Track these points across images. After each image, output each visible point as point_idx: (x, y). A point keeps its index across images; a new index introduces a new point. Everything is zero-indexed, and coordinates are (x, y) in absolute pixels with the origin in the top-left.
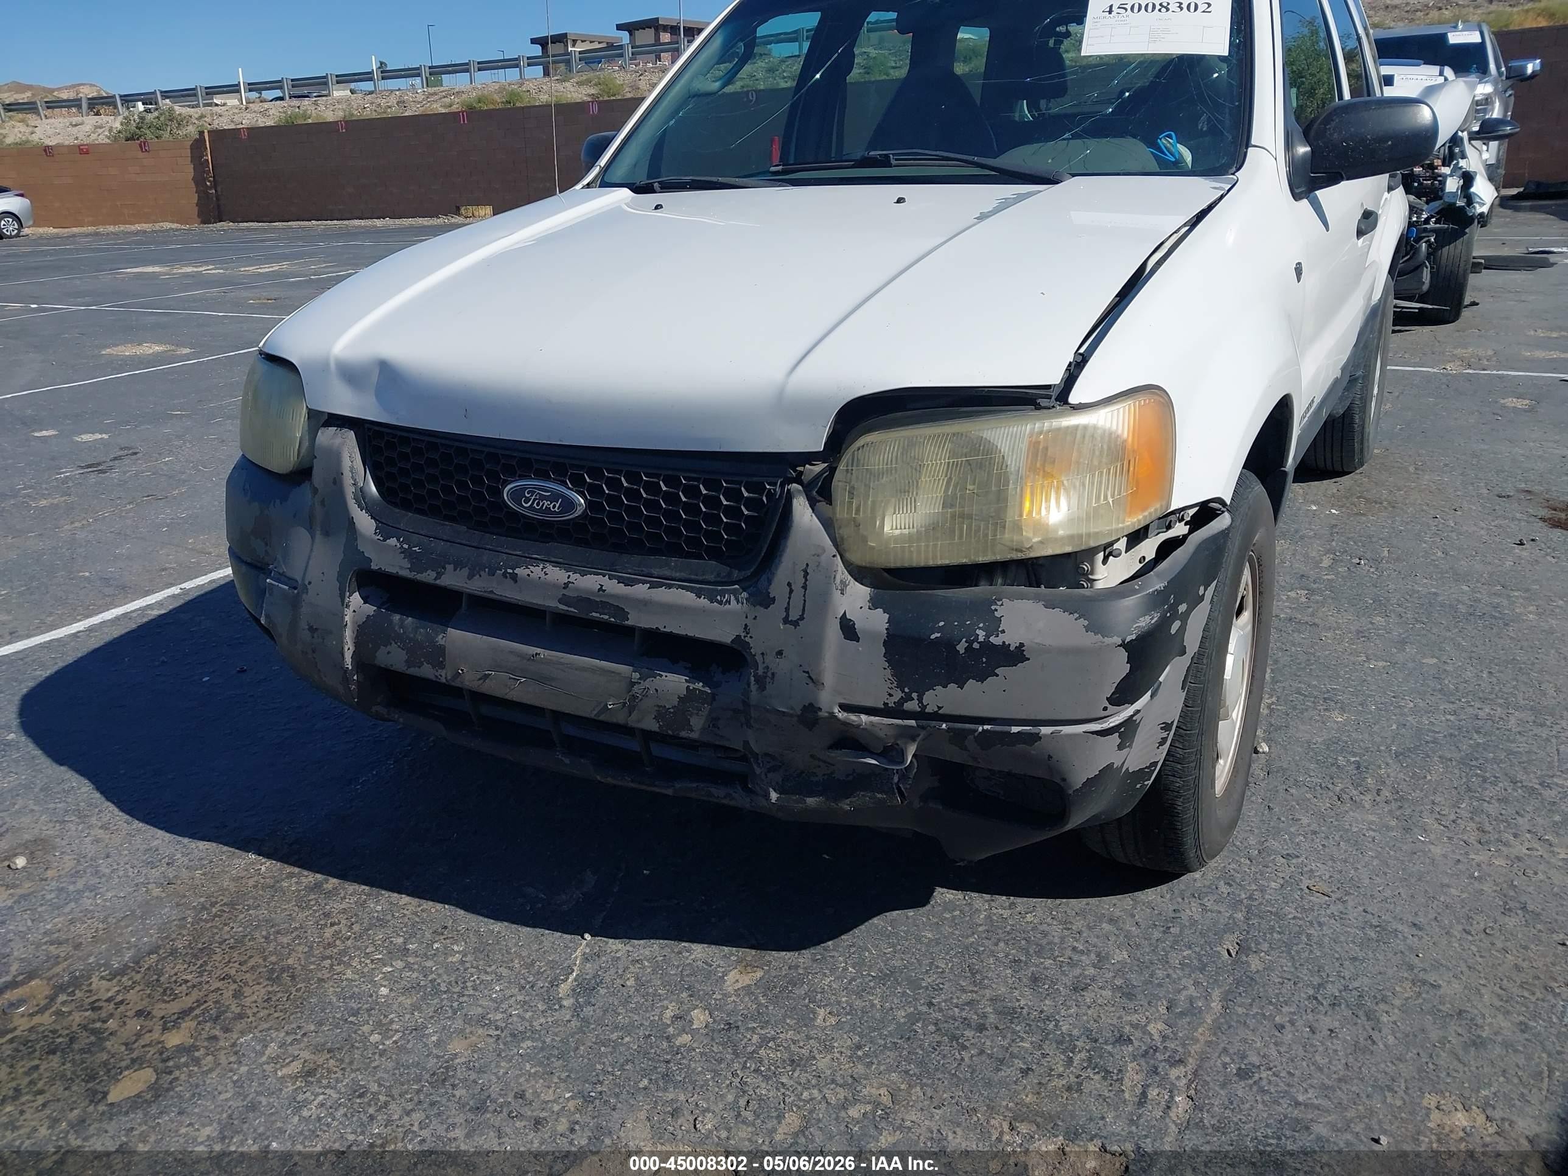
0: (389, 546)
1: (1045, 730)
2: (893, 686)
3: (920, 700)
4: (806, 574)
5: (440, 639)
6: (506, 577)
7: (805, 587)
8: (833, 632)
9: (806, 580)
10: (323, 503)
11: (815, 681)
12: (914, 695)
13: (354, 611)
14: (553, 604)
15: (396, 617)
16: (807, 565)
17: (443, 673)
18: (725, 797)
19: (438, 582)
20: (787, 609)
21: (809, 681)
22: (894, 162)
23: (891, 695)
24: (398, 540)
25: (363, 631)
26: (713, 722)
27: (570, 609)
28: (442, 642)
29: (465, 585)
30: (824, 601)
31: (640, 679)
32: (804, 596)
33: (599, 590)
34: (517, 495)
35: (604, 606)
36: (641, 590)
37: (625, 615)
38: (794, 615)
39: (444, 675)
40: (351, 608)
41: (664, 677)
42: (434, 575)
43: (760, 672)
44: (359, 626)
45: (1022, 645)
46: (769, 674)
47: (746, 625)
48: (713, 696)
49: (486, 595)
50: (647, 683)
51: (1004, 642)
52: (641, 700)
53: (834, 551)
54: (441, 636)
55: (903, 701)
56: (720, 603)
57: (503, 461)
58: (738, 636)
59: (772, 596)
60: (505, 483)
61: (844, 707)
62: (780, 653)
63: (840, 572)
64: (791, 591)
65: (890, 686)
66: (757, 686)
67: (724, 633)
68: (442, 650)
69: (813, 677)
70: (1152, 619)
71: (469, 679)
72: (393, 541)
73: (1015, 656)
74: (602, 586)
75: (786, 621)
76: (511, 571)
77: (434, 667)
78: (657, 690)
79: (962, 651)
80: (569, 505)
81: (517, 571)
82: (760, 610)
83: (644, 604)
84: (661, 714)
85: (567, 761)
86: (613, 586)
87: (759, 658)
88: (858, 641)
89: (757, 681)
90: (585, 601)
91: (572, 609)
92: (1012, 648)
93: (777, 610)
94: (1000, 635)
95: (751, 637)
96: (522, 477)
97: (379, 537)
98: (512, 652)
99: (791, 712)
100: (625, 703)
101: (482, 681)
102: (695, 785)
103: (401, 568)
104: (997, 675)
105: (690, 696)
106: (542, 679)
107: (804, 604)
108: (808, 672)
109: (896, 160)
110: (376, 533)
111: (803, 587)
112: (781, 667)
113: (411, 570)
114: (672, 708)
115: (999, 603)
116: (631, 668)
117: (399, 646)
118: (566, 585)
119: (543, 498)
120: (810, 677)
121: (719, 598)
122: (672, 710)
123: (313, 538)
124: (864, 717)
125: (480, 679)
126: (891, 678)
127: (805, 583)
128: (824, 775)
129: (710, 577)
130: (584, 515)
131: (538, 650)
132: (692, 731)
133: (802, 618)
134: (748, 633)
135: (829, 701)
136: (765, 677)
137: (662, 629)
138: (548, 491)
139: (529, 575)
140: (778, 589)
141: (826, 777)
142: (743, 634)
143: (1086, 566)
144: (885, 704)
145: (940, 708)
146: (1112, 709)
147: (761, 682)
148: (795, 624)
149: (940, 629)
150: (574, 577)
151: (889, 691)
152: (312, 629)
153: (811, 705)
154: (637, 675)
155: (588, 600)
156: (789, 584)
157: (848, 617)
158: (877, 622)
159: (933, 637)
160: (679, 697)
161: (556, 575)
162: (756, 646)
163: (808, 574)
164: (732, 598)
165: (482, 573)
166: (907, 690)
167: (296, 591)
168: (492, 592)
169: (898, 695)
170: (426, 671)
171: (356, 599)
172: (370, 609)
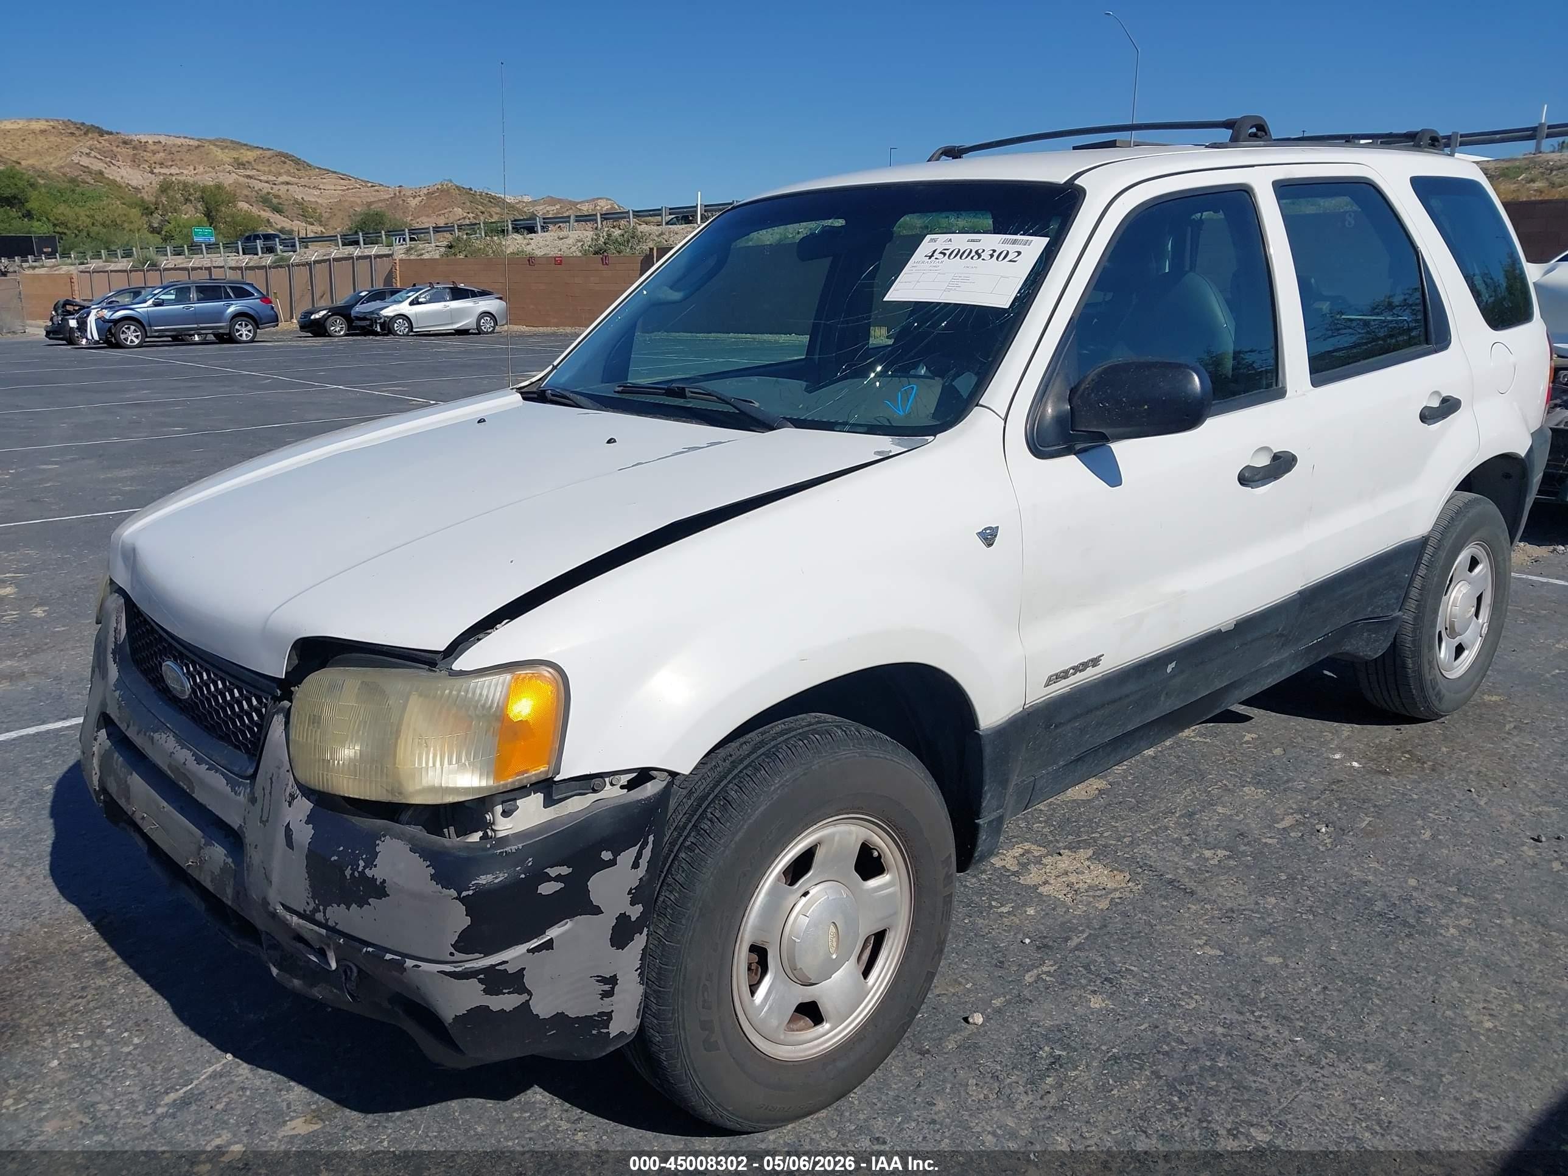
1: (409, 963)
3: (324, 913)
4: (272, 782)
5: (129, 780)
7: (271, 794)
8: (281, 838)
9: (272, 788)
11: (268, 878)
12: (321, 908)
13: (100, 744)
15: (116, 755)
16: (273, 772)
17: (129, 808)
20: (262, 810)
21: (266, 877)
22: (689, 394)
23: (308, 903)
25: (102, 761)
26: (237, 894)
27: (171, 775)
30: (279, 809)
31: (205, 843)
32: (270, 800)
33: (184, 764)
34: (167, 672)
35: (185, 777)
36: (203, 770)
37: (193, 789)
38: (264, 819)
40: (98, 741)
41: (215, 847)
43: (248, 859)
44: (100, 757)
45: (384, 881)
46: (252, 863)
47: (245, 817)
50: (208, 849)
51: (374, 876)
52: (204, 862)
53: (288, 766)
54: (130, 777)
55: (315, 910)
58: (241, 825)
61: (287, 908)
62: (257, 847)
63: (290, 785)
64: (264, 795)
65: (308, 895)
66: (247, 871)
67: (235, 820)
68: (130, 788)
69: (268, 875)
70: (496, 878)
71: (138, 817)
72: (118, 693)
73: (379, 890)
74: (187, 760)
75: (261, 820)
76: (151, 735)
77: (126, 801)
78: (210, 858)
79: (349, 877)
80: (184, 688)
81: (155, 735)
82: (251, 806)
83: (202, 783)
84: (213, 877)
86: (191, 761)
87: (248, 848)
88: (293, 850)
89: (247, 865)
90: (178, 769)
91: (173, 775)
92: (379, 883)
93: (258, 809)
94: (372, 869)
95: (246, 828)
96: (169, 659)
98: (154, 801)
99: (258, 900)
101: (142, 821)
104: (370, 905)
105: (225, 869)
106: (165, 828)
107: (270, 808)
108: (266, 870)
109: (692, 392)
111: (269, 793)
112: (256, 859)
114: (218, 874)
115: (383, 839)
116: (202, 834)
117: (115, 778)
118: (171, 755)
120: (266, 874)
121: (235, 788)
122: (218, 877)
124: (295, 919)
125: (141, 819)
126: (309, 888)
127: (271, 790)
129: (236, 769)
130: (189, 699)
131: (166, 804)
132: (228, 898)
133: (268, 820)
134: (245, 824)
135: (275, 898)
136: (250, 865)
137: (209, 807)
138: (176, 674)
139: (156, 740)
142: (243, 825)
143: (489, 817)
144: (306, 910)
145: (337, 924)
146: (459, 956)
148: (265, 824)
149: (339, 854)
150: (178, 748)
151: (308, 899)
153: (266, 899)
154: (203, 840)
156: (264, 788)
157: (290, 827)
158: (304, 834)
159: (333, 859)
160: (220, 868)
161: (171, 744)
162: (247, 836)
164: (242, 791)
166: (317, 901)
169: (312, 904)
170: (123, 803)
171: (103, 734)
172: (108, 745)
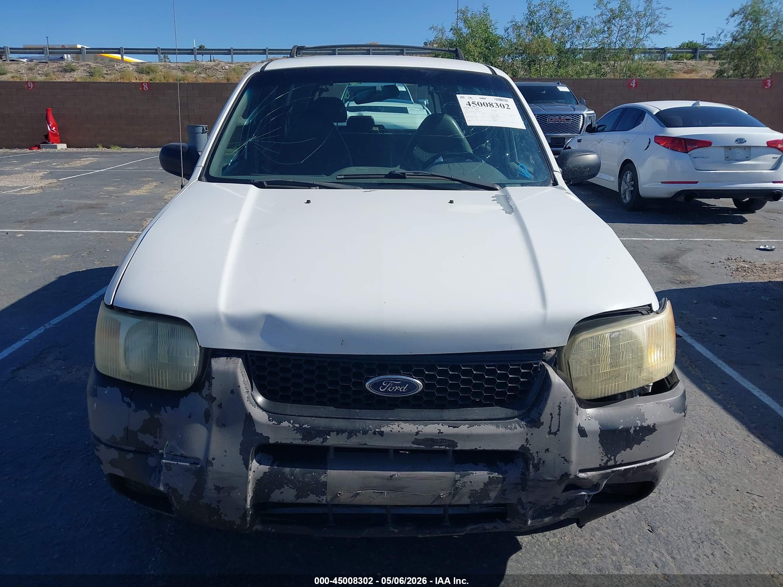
0: (284, 427)
1: (658, 460)
2: (603, 455)
3: (615, 459)
4: (560, 407)
5: (323, 478)
6: (376, 434)
7: (559, 414)
8: (575, 434)
9: (560, 411)
10: (220, 406)
11: (567, 461)
12: (612, 458)
13: (254, 471)
14: (409, 445)
15: (287, 470)
16: (560, 403)
17: (324, 498)
18: (493, 529)
19: (324, 444)
20: (550, 427)
21: (565, 462)
23: (602, 460)
24: (290, 422)
25: (260, 483)
26: (503, 492)
27: (419, 446)
28: (325, 480)
29: (345, 443)
30: (570, 419)
31: (461, 477)
32: (559, 419)
33: (439, 433)
34: (376, 386)
35: (442, 441)
36: (464, 429)
37: (455, 445)
38: (554, 430)
39: (325, 500)
40: (252, 471)
41: (474, 474)
42: (321, 439)
43: (536, 462)
44: (257, 480)
45: (655, 424)
46: (542, 462)
47: (527, 439)
48: (504, 479)
49: (360, 446)
50: (465, 479)
51: (648, 424)
52: (462, 488)
53: (572, 394)
54: (323, 476)
55: (608, 461)
56: (511, 429)
57: (365, 366)
58: (523, 445)
59: (541, 421)
60: (367, 379)
61: (581, 471)
62: (547, 450)
63: (575, 405)
64: (552, 418)
65: (602, 456)
66: (534, 469)
67: (514, 445)
68: (325, 484)
69: (567, 459)
71: (344, 497)
72: (285, 424)
73: (652, 430)
74: (440, 430)
75: (550, 433)
76: (379, 430)
77: (317, 496)
78: (471, 482)
79: (632, 432)
80: (414, 386)
81: (382, 429)
82: (535, 430)
83: (468, 437)
84: (473, 494)
85: (396, 531)
86: (446, 429)
87: (535, 455)
88: (587, 437)
89: (534, 467)
90: (430, 440)
91: (422, 446)
92: (651, 427)
93: (544, 429)
94: (646, 421)
95: (530, 445)
96: (380, 375)
97: (273, 422)
98: (376, 477)
99: (555, 479)
100: (450, 493)
101: (353, 498)
102: (476, 526)
103: (295, 439)
104: (645, 440)
105: (491, 481)
106: (395, 489)
107: (559, 423)
108: (564, 457)
110: (270, 420)
111: (558, 415)
112: (548, 458)
113: (302, 439)
114: (480, 490)
115: (641, 406)
116: (454, 473)
117: (291, 488)
118: (417, 433)
119: (395, 385)
120: (565, 460)
121: (509, 426)
122: (479, 491)
123: (209, 430)
124: (588, 473)
125: (352, 497)
126: (602, 452)
127: (559, 412)
128: (552, 505)
129: (500, 416)
130: (422, 391)
131: (393, 473)
132: (490, 499)
133: (558, 430)
134: (528, 443)
135: (573, 470)
136: (539, 464)
137: (479, 449)
138: (400, 381)
139: (391, 431)
140: (545, 418)
141: (553, 506)
142: (525, 444)
144: (600, 465)
147: (537, 467)
148: (555, 434)
150: (421, 428)
151: (602, 458)
152: (218, 489)
153: (566, 473)
154: (459, 476)
155: (432, 440)
156: (551, 414)
157: (581, 426)
158: (593, 425)
159: (620, 428)
160: (484, 483)
161: (409, 428)
162: (533, 449)
163: (561, 407)
164: (517, 425)
165: (358, 434)
166: (609, 456)
167: (199, 466)
168: (365, 444)
169: (605, 459)
170: (312, 499)
171: (254, 464)
172: (265, 468)
